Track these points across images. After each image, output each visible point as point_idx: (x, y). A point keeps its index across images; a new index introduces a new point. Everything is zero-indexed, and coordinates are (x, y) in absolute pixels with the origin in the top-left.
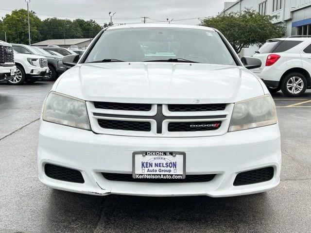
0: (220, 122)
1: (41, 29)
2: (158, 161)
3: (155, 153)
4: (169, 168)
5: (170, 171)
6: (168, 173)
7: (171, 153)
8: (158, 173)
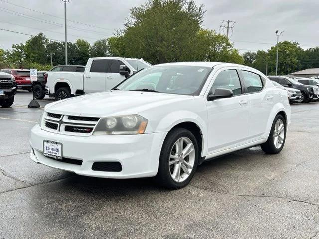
0: (92, 129)
1: (302, 58)
2: (53, 147)
3: (51, 142)
4: (56, 152)
5: (56, 154)
6: (55, 155)
7: (56, 143)
8: (52, 154)
